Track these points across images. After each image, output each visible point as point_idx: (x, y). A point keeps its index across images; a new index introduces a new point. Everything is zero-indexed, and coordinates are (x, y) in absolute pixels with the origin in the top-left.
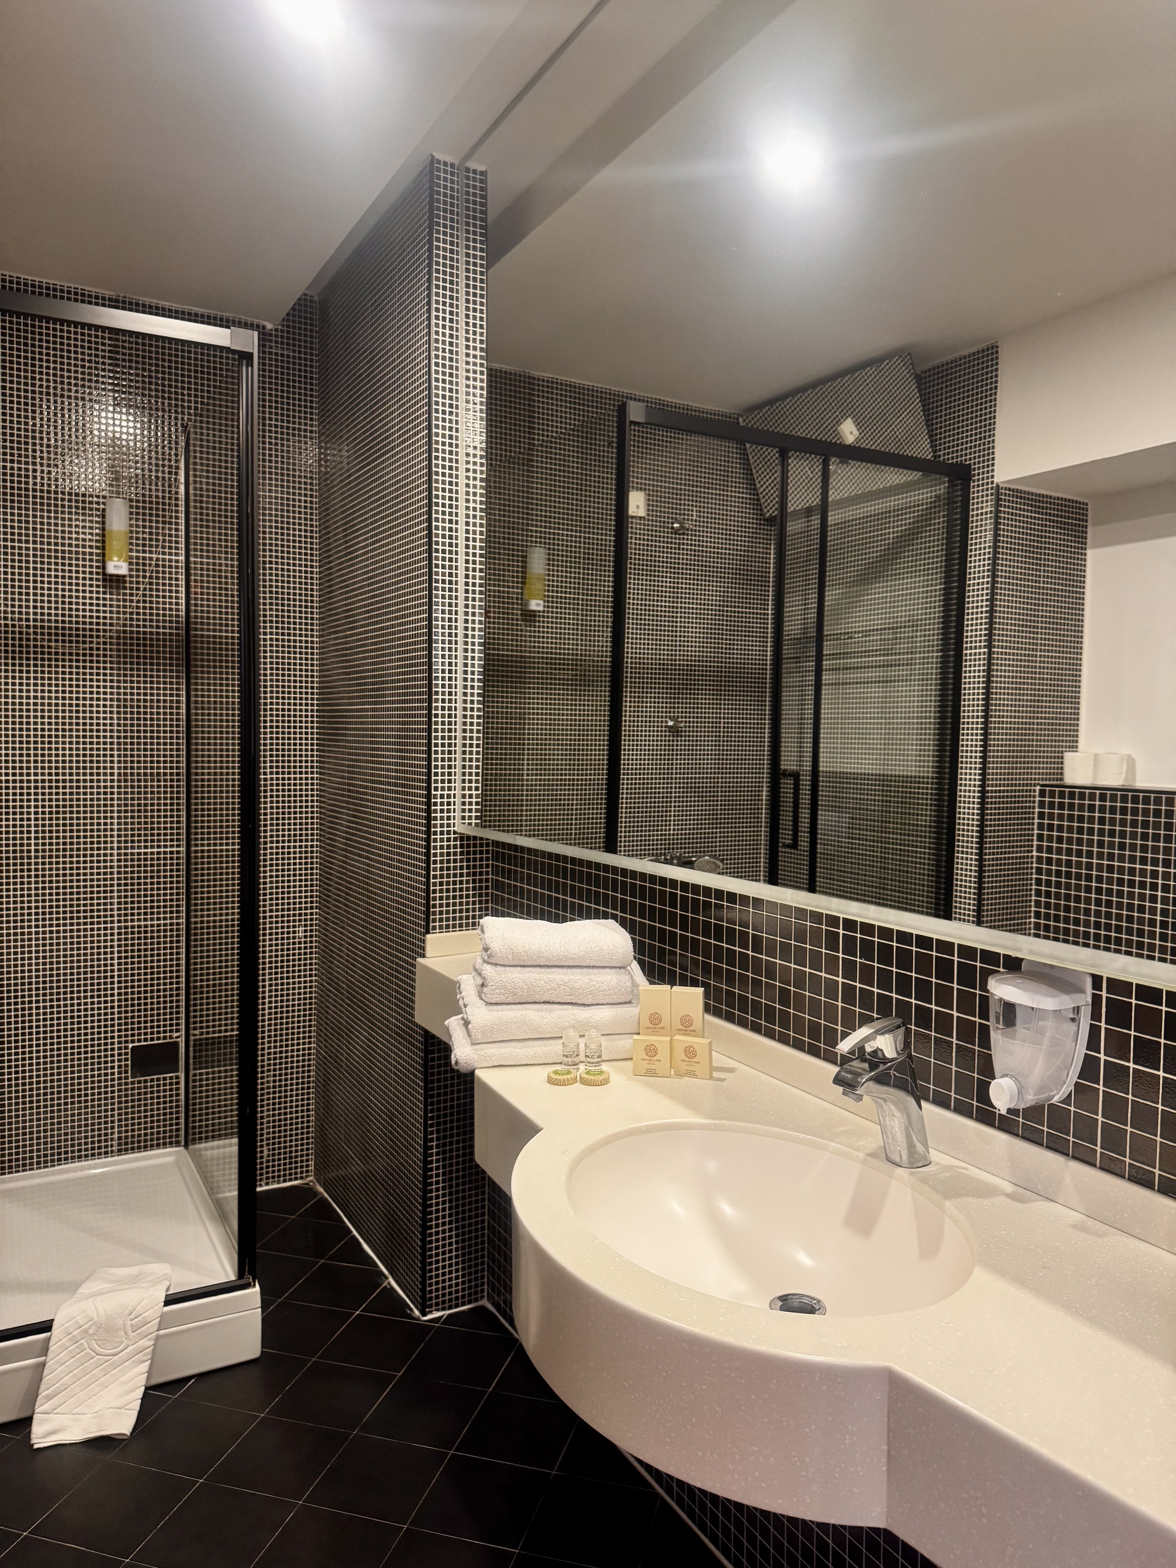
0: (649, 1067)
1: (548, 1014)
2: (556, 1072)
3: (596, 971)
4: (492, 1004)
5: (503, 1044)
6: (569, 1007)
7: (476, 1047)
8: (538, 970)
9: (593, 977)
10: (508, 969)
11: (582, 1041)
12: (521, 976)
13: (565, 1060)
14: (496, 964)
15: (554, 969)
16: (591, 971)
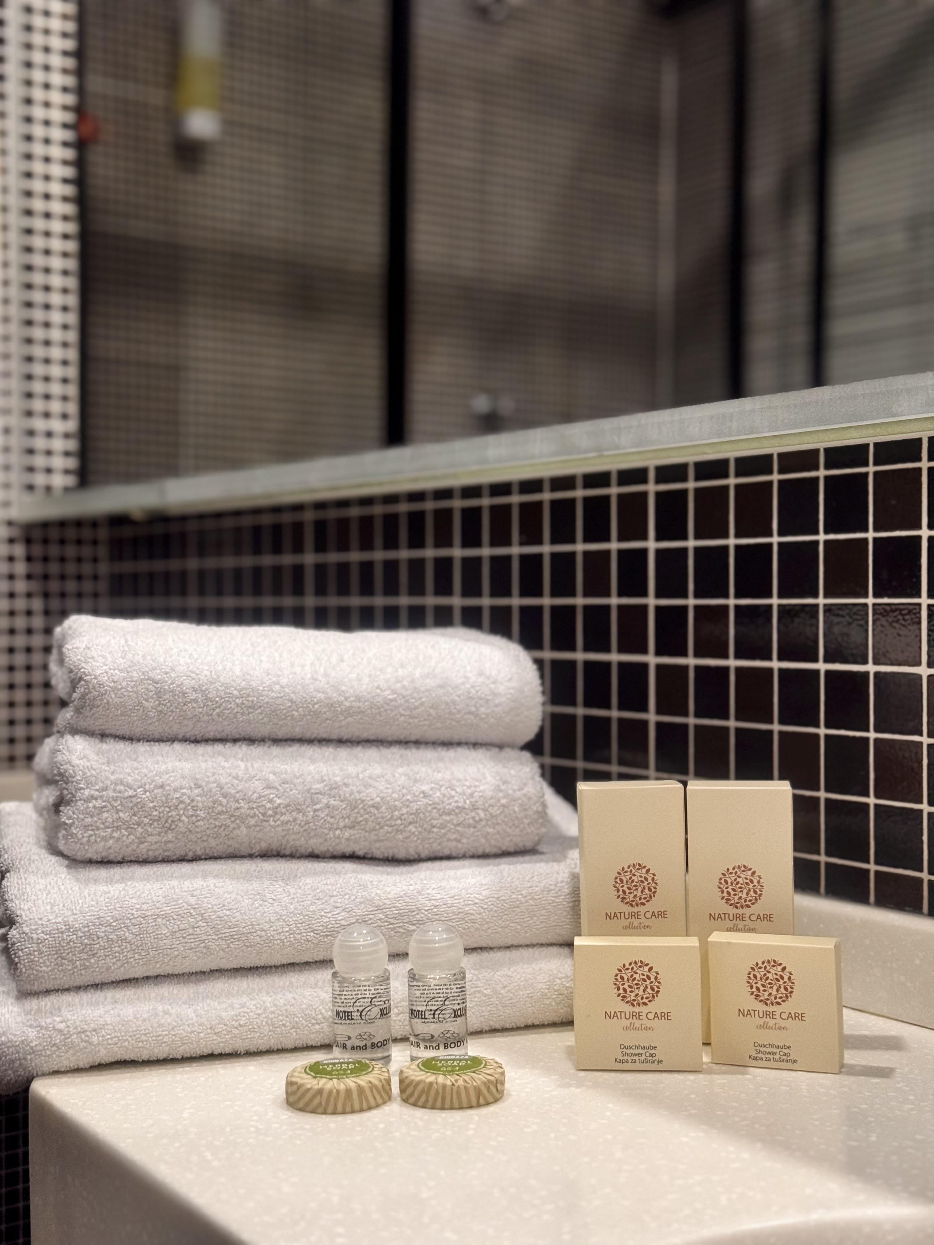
0: (633, 1038)
1: (278, 887)
2: (316, 1070)
3: (428, 754)
4: (90, 862)
5: (129, 993)
6: (348, 866)
7: (34, 1004)
8: (243, 749)
9: (422, 770)
10: (142, 748)
11: (400, 970)
12: (186, 766)
13: (343, 1030)
14: (103, 736)
15: (295, 748)
16: (412, 753)
